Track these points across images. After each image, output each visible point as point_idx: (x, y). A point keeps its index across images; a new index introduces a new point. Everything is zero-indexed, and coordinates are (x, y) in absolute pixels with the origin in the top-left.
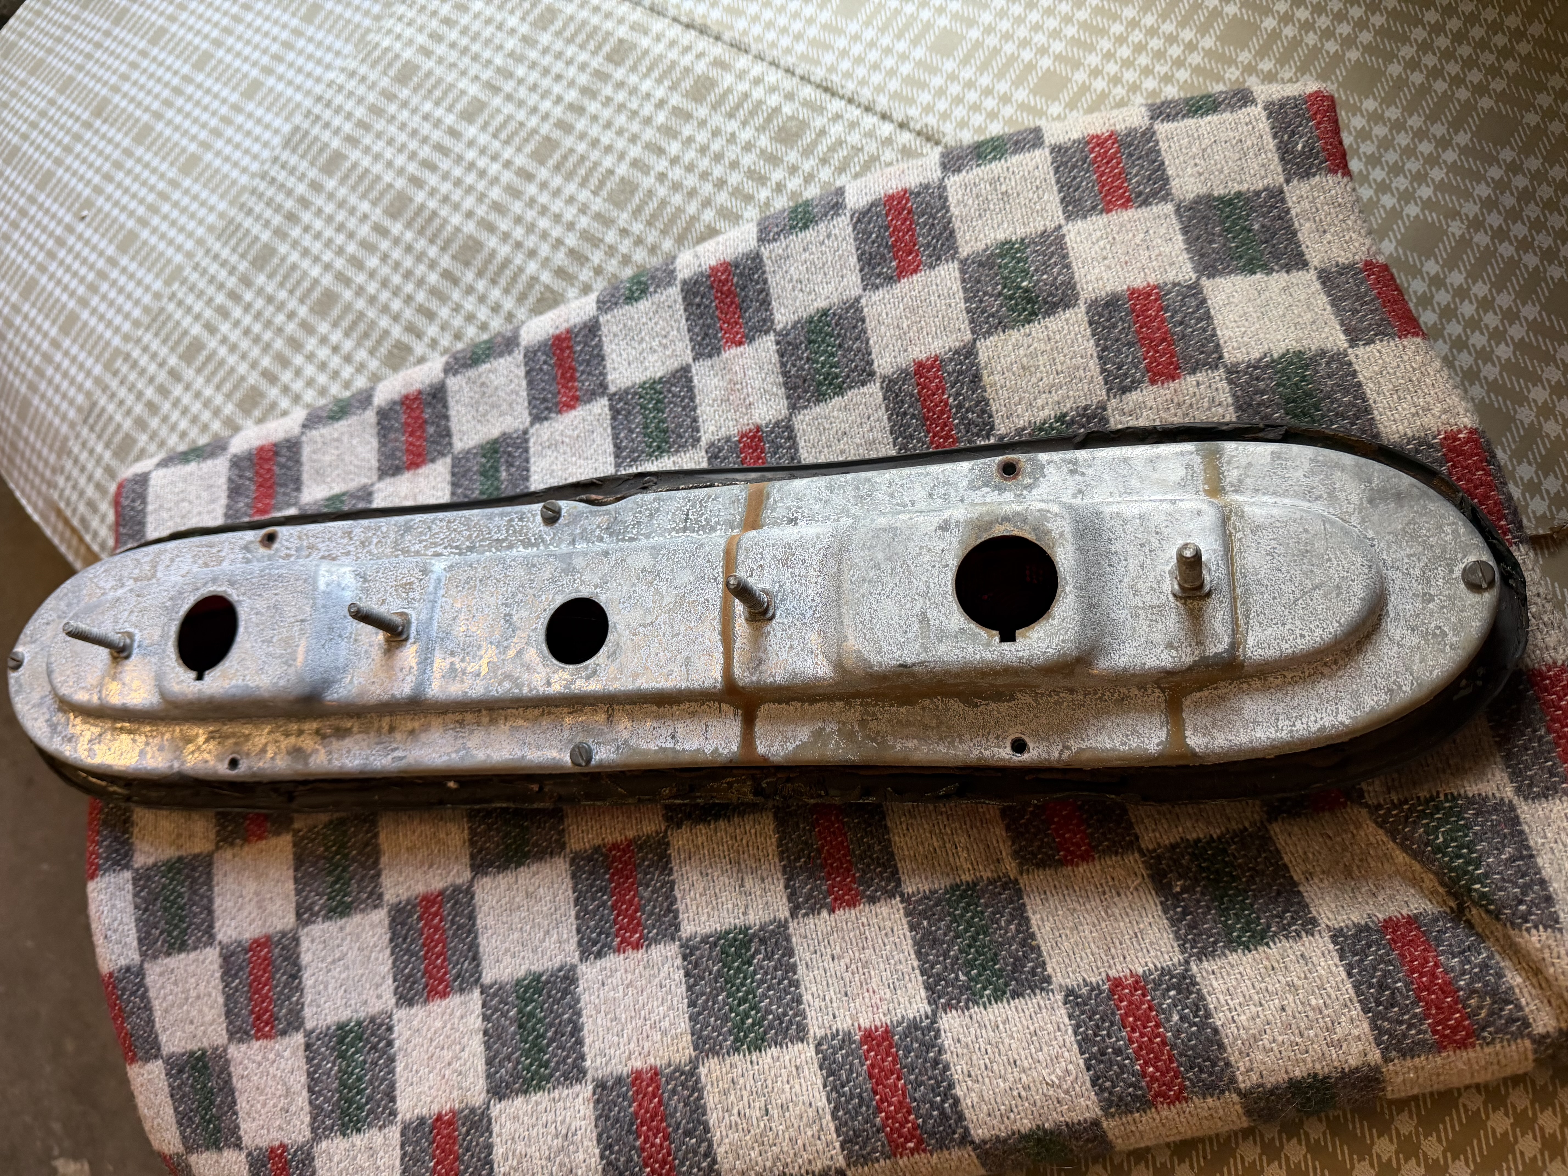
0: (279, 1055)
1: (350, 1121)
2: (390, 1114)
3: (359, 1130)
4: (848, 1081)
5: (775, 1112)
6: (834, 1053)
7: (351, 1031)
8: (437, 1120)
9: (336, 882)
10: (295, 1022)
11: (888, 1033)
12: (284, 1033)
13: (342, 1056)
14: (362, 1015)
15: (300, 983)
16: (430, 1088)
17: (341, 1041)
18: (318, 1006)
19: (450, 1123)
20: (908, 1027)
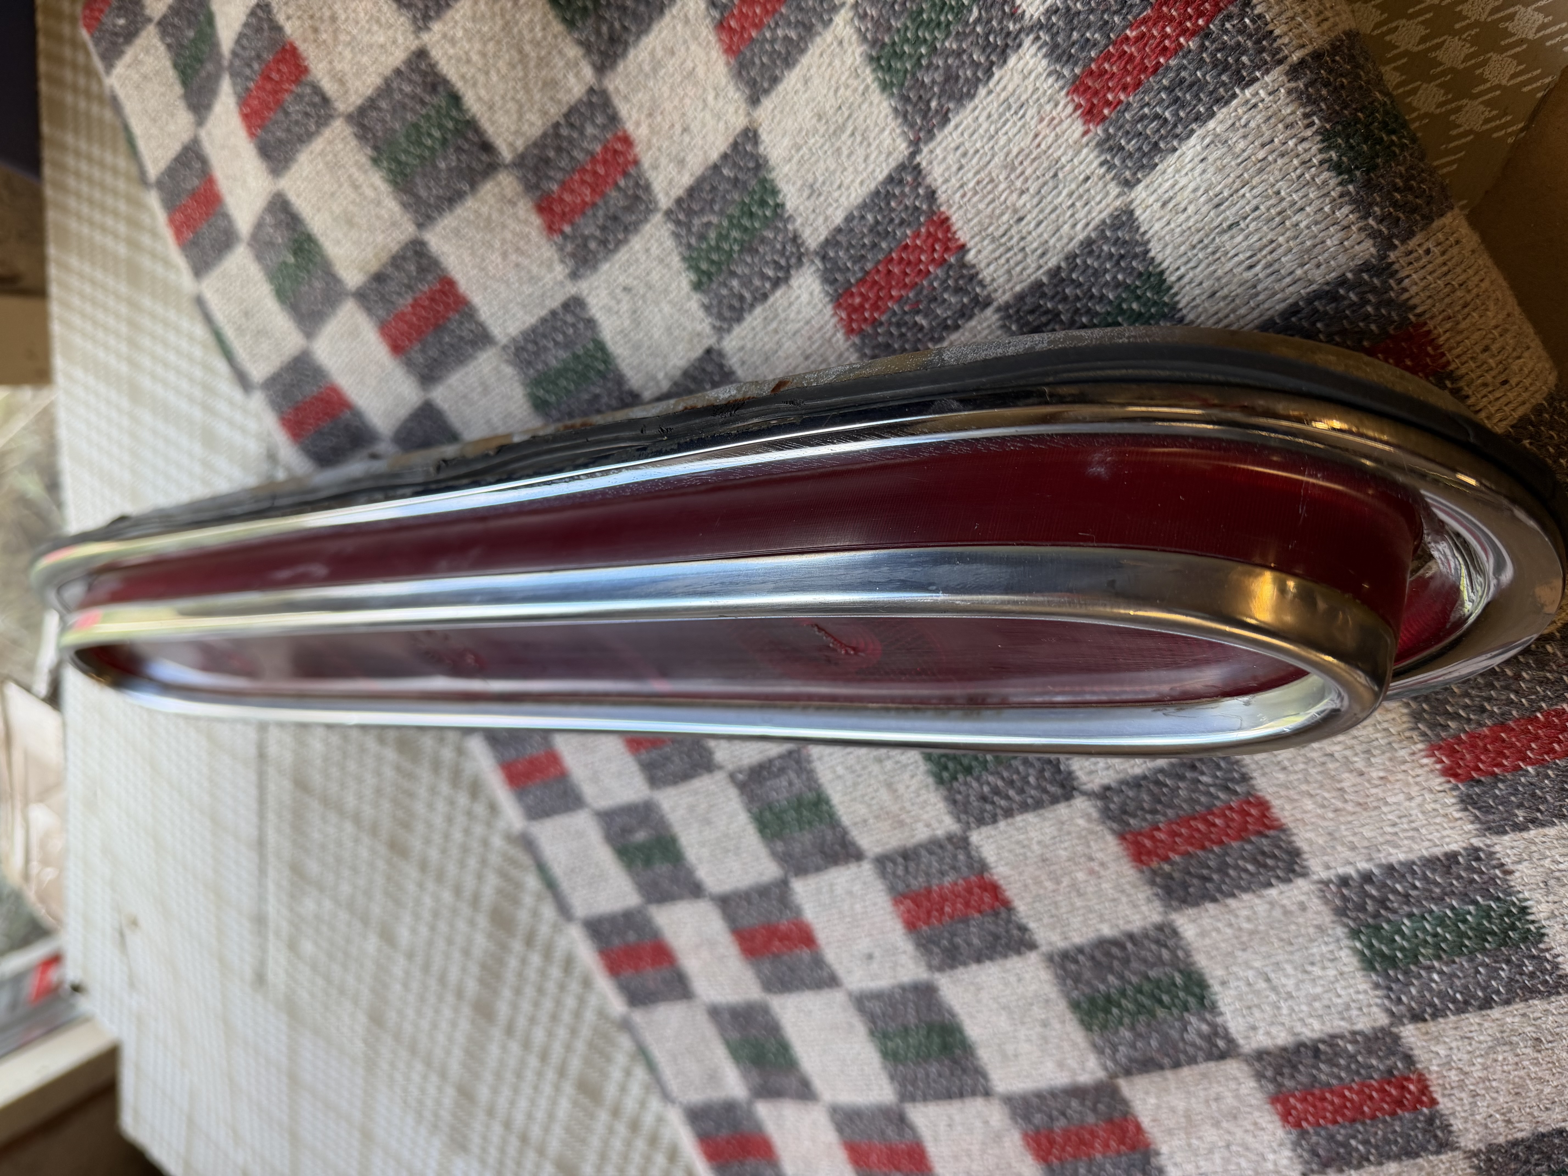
0: (1447, 1065)
1: (1513, 927)
2: (1478, 859)
3: (1524, 910)
6: (1130, 155)
7: (1370, 946)
8: (1456, 776)
9: (1161, 1001)
10: (1385, 1042)
11: (1077, 87)
12: (1409, 1059)
13: (1413, 956)
14: (1340, 931)
16: (1410, 798)
17: (1391, 961)
18: (1348, 1007)
19: (1451, 752)
20: (1058, 60)
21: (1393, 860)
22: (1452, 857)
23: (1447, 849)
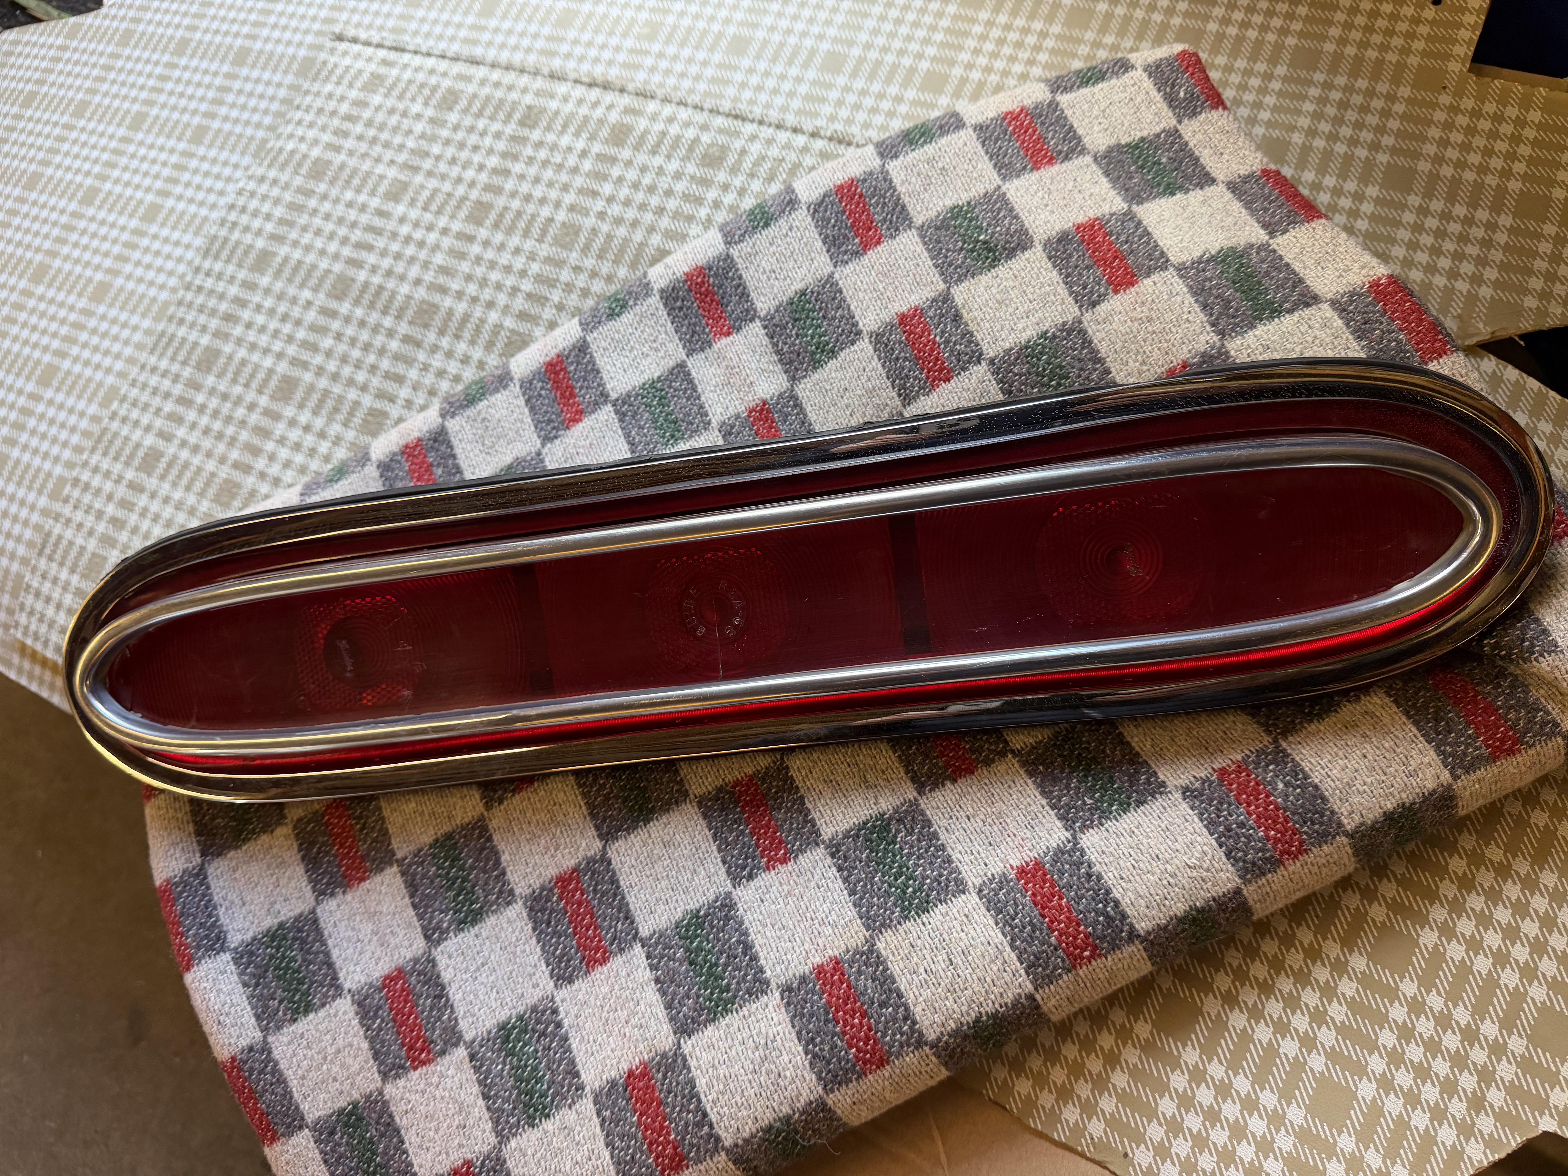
0: (442, 1076)
1: (536, 1110)
2: (577, 1090)
3: (548, 1116)
4: (1017, 914)
5: (958, 960)
6: (996, 895)
7: (514, 1028)
8: (629, 1077)
9: (458, 895)
10: (453, 1037)
11: (1038, 865)
12: (443, 1053)
13: (511, 1053)
14: (521, 1009)
15: (448, 1000)
16: (613, 1051)
17: (506, 1040)
18: (473, 1015)
19: (643, 1075)
20: (1055, 854)
21: (571, 1040)
22: (577, 1075)
23: (582, 1072)
